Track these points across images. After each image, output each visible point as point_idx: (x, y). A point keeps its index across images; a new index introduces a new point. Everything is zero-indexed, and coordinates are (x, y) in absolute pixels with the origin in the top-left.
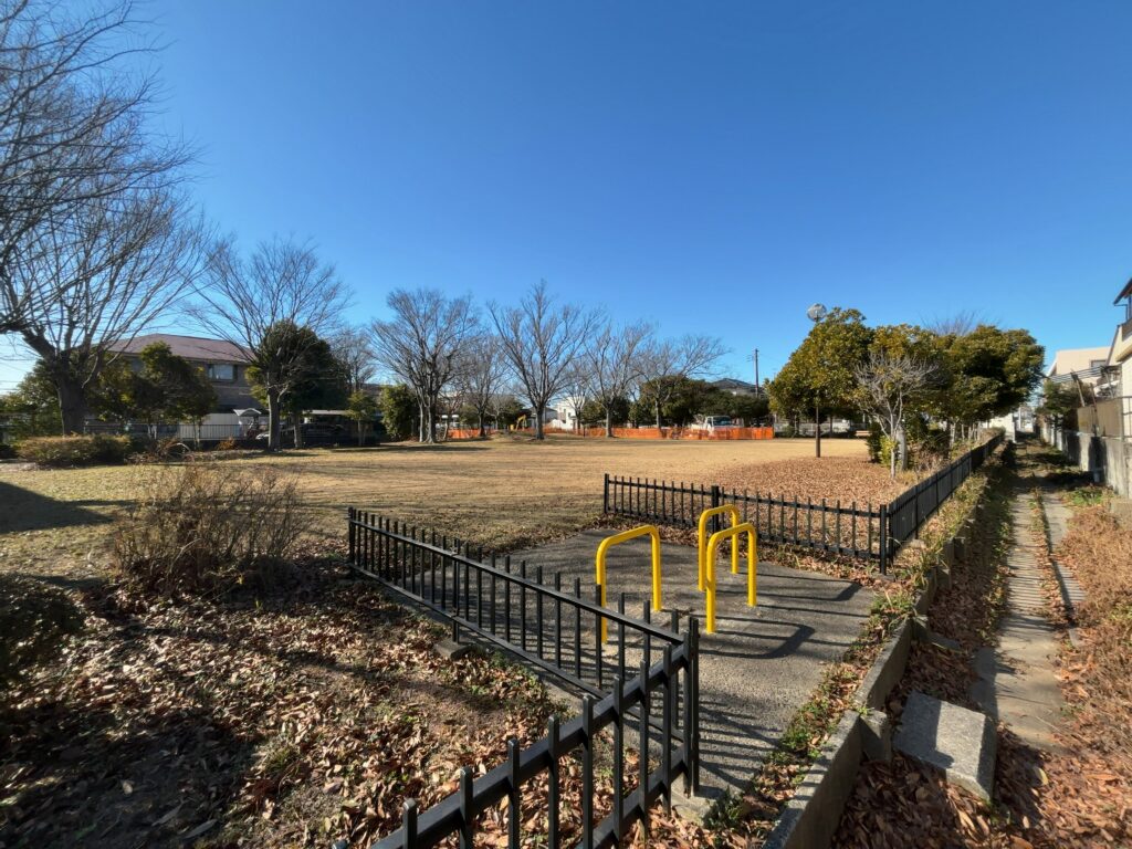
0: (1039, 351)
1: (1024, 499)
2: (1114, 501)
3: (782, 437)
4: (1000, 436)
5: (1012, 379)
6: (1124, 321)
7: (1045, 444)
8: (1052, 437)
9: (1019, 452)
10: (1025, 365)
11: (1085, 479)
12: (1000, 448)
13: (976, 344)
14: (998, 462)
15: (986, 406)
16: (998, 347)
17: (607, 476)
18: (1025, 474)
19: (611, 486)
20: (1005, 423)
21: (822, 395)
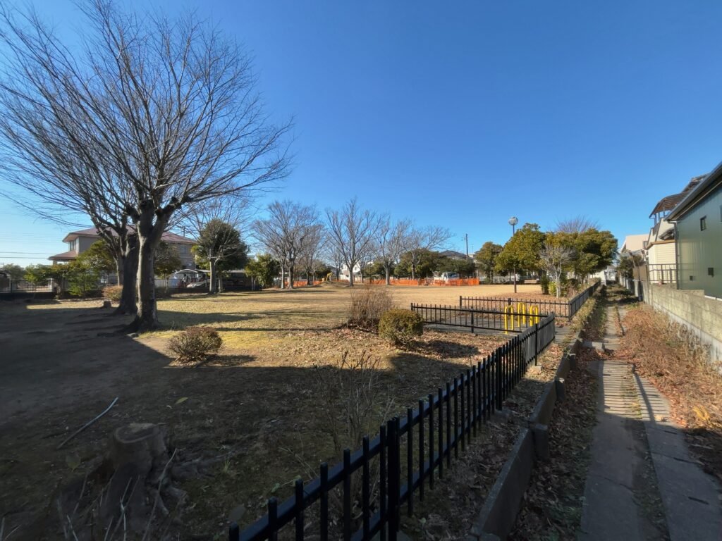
0: (616, 241)
1: (610, 308)
2: (644, 305)
3: (485, 284)
4: (598, 282)
5: (604, 254)
6: (653, 226)
7: (620, 286)
8: (623, 282)
9: (608, 290)
10: (610, 248)
11: (636, 300)
12: (599, 288)
13: (588, 238)
14: (600, 294)
15: (593, 267)
16: (598, 240)
17: (461, 297)
18: (610, 299)
19: (463, 301)
20: (601, 275)
21: (523, 263)
